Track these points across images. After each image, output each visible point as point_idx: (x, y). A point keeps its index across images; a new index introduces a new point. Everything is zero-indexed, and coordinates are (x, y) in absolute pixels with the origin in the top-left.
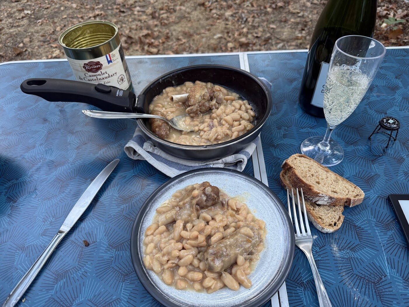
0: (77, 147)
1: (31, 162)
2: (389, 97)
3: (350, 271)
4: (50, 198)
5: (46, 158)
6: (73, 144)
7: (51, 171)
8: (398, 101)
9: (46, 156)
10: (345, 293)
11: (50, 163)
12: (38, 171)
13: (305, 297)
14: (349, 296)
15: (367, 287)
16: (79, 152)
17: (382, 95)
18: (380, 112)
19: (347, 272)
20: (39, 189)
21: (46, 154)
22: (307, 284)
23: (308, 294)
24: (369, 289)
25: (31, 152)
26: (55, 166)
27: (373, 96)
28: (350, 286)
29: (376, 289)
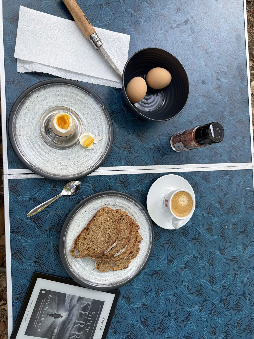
0: (152, 40)
1: (138, 8)
2: (202, 275)
3: (63, 216)
4: (109, 28)
5: (141, 19)
6: (155, 36)
7: (131, 24)
8: (198, 280)
9: (144, 18)
10: (50, 210)
11: (137, 22)
12: (131, 16)
13: (48, 188)
14: (49, 212)
15: (54, 223)
16: (147, 41)
17: (205, 270)
18: (187, 264)
19: (62, 213)
20: (115, 19)
21: (145, 18)
22: (55, 189)
23: (49, 189)
24: (53, 224)
25: (147, 6)
26: (135, 27)
27: (203, 263)
28: (54, 214)
29: (53, 228)
